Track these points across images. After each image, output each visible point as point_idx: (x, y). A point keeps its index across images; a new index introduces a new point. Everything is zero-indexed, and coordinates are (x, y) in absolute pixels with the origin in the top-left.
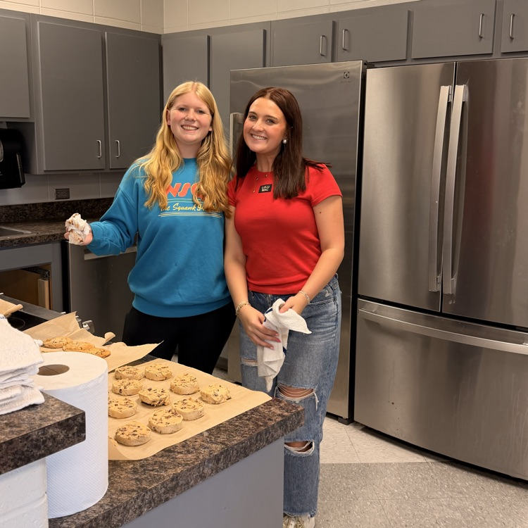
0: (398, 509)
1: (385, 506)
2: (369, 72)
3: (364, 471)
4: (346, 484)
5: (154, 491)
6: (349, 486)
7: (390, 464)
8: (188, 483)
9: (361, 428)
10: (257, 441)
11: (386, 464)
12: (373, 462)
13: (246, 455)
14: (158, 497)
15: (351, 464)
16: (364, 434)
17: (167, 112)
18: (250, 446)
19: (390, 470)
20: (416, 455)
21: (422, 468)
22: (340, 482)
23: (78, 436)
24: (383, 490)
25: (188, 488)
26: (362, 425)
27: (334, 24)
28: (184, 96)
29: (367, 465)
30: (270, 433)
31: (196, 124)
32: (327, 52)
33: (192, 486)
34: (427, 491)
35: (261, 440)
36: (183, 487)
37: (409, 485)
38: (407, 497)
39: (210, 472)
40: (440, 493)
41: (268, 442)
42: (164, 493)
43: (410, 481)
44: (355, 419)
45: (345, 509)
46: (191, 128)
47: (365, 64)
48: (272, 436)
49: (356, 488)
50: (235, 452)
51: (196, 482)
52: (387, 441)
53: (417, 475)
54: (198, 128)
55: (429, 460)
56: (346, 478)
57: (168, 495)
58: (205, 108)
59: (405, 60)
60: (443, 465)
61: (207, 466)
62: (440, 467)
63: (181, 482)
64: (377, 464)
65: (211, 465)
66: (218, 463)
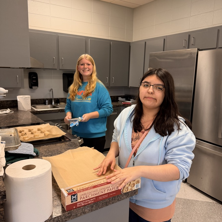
0: (197, 220)
1: (192, 218)
2: (199, 52)
3: (187, 203)
4: (179, 206)
5: (59, 217)
6: (180, 207)
7: (198, 201)
8: (77, 215)
9: (190, 185)
10: (113, 200)
11: (196, 201)
12: (191, 199)
13: (107, 205)
14: (61, 220)
15: (182, 199)
16: (190, 187)
17: (77, 66)
18: (109, 202)
19: (197, 203)
20: (210, 199)
21: (211, 204)
22: (177, 205)
23: (2, 200)
24: (193, 211)
25: (77, 217)
26: (190, 184)
27: (189, 36)
28: (82, 60)
29: (189, 200)
30: (119, 197)
31: (87, 69)
32: (186, 46)
33: (79, 216)
34: (211, 214)
35: (115, 200)
36: (74, 216)
37: (204, 211)
38: (202, 215)
39: (88, 211)
40: (216, 216)
41: (118, 200)
42: (64, 218)
43: (204, 209)
44: (187, 182)
45: (176, 216)
46: (86, 71)
47: (198, 49)
48: (121, 198)
49: (182, 209)
50: (101, 204)
51: (81, 214)
52: (199, 191)
53: (208, 207)
54: (88, 71)
55: (214, 202)
56: (179, 204)
57: (66, 219)
58: (90, 63)
59: (216, 48)
60: (220, 204)
61: (87, 209)
62: (218, 205)
63: (73, 215)
64: (193, 200)
65: (88, 208)
66: (92, 208)
